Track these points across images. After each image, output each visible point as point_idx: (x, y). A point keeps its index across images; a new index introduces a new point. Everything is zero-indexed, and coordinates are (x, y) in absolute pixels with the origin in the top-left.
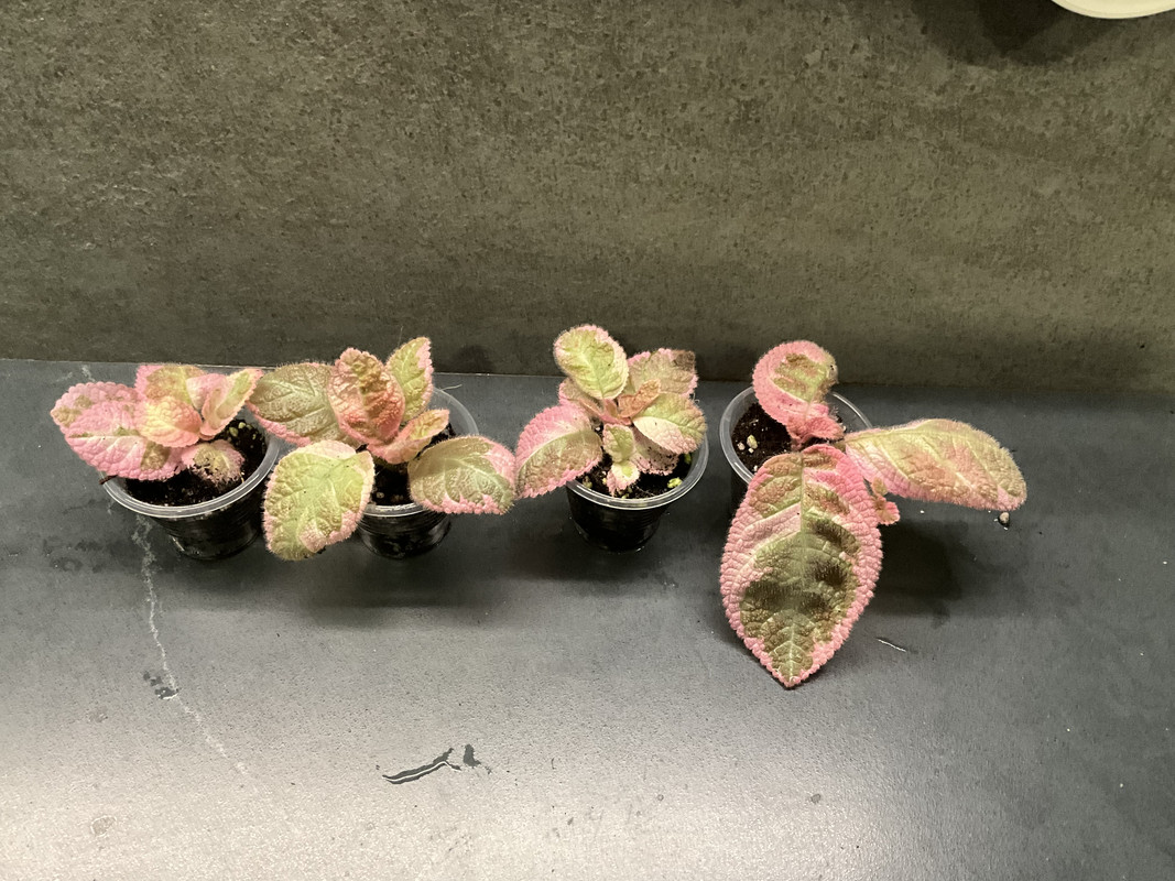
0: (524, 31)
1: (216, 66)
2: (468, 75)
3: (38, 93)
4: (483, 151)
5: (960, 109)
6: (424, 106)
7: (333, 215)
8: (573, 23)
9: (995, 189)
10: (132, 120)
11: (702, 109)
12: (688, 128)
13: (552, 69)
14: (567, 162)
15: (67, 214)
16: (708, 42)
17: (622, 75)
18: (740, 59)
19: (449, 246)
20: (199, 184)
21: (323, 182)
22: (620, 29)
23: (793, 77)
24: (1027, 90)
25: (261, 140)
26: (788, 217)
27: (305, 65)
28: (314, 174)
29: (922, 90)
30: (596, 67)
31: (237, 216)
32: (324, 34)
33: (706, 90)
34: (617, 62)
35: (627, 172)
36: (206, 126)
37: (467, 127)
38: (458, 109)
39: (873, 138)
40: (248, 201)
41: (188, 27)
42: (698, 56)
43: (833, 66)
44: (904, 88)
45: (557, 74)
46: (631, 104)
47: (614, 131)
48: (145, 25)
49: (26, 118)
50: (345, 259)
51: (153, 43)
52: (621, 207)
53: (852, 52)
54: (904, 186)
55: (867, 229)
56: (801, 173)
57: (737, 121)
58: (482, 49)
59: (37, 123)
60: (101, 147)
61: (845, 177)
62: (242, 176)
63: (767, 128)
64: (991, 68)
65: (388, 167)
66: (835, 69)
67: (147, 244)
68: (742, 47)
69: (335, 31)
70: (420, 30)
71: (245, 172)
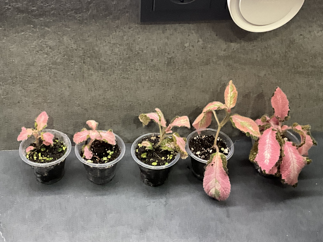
0: (104, 44)
2: (89, 57)
5: (231, 55)
6: (76, 66)
7: (48, 99)
8: (118, 41)
11: (157, 60)
12: (154, 66)
13: (113, 54)
14: (119, 78)
16: (157, 43)
17: (133, 53)
18: (167, 47)
20: (7, 94)
21: (46, 90)
22: (131, 42)
23: (182, 50)
24: (249, 48)
27: (41, 58)
28: (43, 88)
29: (219, 51)
30: (125, 52)
32: (47, 50)
33: (158, 55)
34: (131, 50)
35: (137, 79)
36: (11, 77)
37: (89, 71)
38: (86, 66)
39: (208, 65)
41: (7, 50)
42: (154, 47)
44: (214, 51)
46: (137, 61)
47: (132, 69)
52: (137, 89)
53: (198, 42)
56: (189, 76)
57: (168, 63)
58: (92, 50)
62: (21, 90)
63: (177, 64)
64: (238, 43)
65: (66, 84)
66: (194, 47)
68: (166, 44)
69: (50, 48)
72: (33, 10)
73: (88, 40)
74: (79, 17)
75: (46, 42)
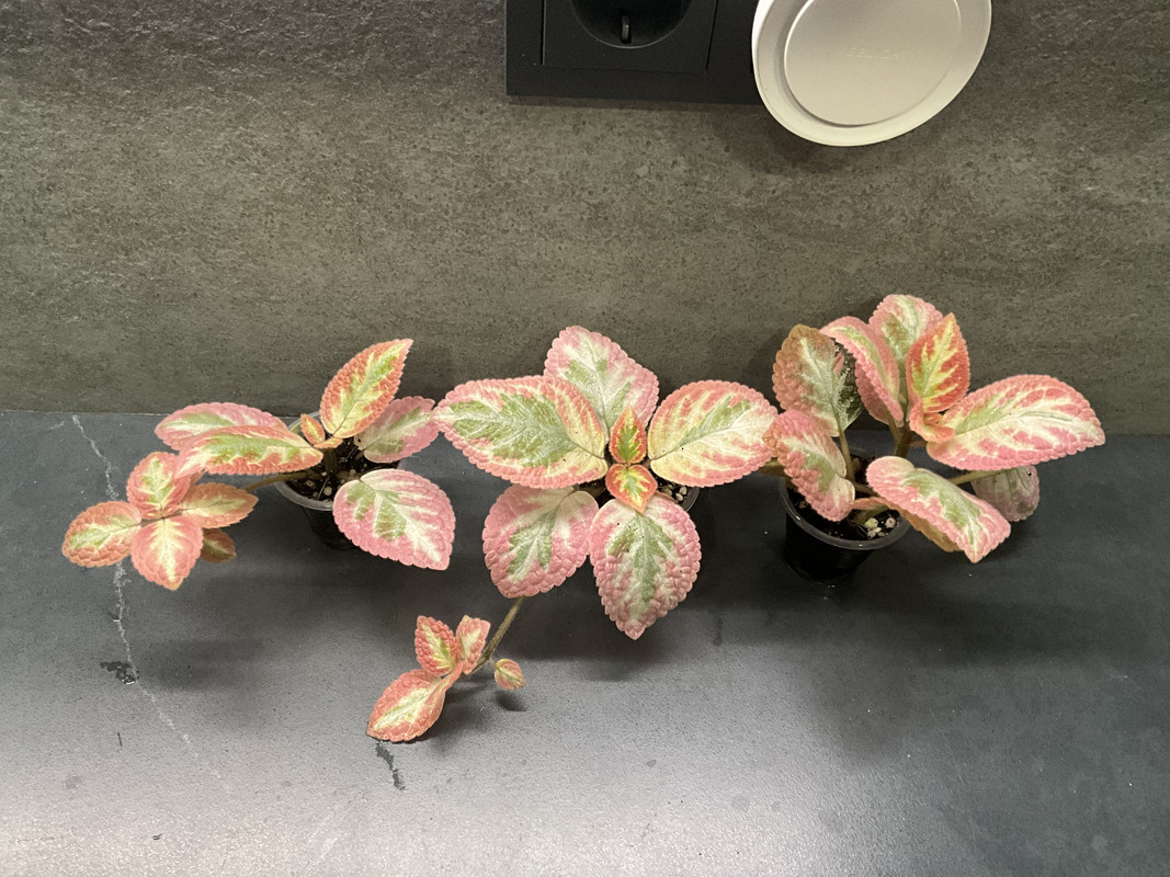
0: (412, 154)
1: (173, 181)
2: (371, 186)
3: (34, 202)
4: (390, 243)
5: (766, 208)
6: (339, 209)
7: (272, 294)
8: (449, 147)
9: (807, 269)
10: (108, 222)
11: (560, 210)
12: (552, 225)
13: (437, 181)
14: (457, 250)
15: (59, 294)
16: (557, 161)
17: (493, 185)
18: (584, 173)
19: (368, 316)
20: (163, 270)
21: (263, 268)
22: (487, 152)
23: (629, 186)
24: (819, 192)
25: (211, 236)
26: (643, 292)
27: (242, 180)
28: (255, 262)
29: (733, 194)
30: (472, 180)
31: (195, 295)
32: (255, 158)
33: (561, 196)
34: (488, 177)
35: (507, 258)
36: (166, 226)
37: (375, 225)
38: (366, 211)
39: (701, 231)
40: (204, 283)
41: (149, 153)
42: (551, 171)
43: (659, 177)
44: (718, 193)
45: (442, 185)
46: (504, 207)
47: (492, 227)
48: (116, 152)
49: (25, 221)
50: (285, 326)
51: (124, 165)
52: (506, 284)
53: (672, 166)
54: (732, 268)
55: (709, 301)
56: (647, 258)
57: (590, 219)
58: (380, 168)
59: (34, 225)
60: (85, 242)
61: (684, 261)
62: (198, 264)
63: (615, 224)
64: (786, 176)
65: (314, 255)
66: (661, 179)
67: (123, 317)
68: (585, 164)
69: (264, 155)
70: (331, 154)
71: (199, 260)
72: (211, 42)
73: (366, 138)
74: (337, 70)
75: (253, 136)
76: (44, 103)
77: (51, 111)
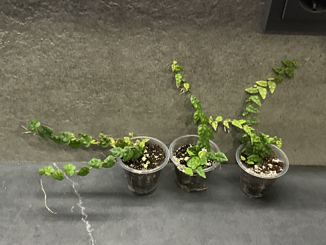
38: (196, 76)
40: (124, 106)
41: (118, 53)
42: (272, 59)
53: (320, 57)
56: (303, 94)
58: (206, 59)
66: (314, 62)
67: (87, 120)
76: (83, 34)
77: (85, 37)
